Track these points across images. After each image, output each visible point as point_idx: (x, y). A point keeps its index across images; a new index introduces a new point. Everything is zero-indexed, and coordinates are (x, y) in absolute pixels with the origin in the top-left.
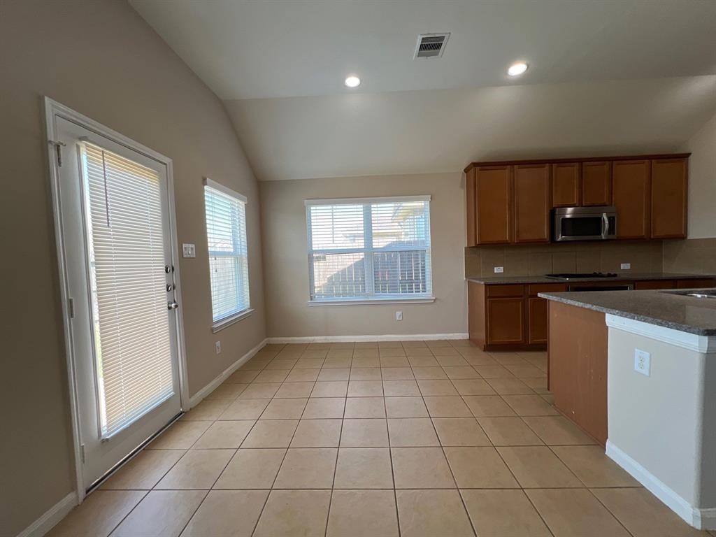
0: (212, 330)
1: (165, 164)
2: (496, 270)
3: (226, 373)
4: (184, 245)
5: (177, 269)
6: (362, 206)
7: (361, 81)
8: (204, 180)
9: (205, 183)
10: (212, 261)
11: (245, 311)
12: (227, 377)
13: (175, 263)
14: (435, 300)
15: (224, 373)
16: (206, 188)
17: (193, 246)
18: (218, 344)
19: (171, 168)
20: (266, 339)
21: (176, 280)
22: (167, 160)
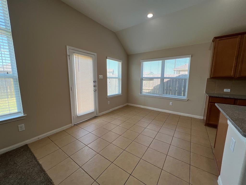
0: (107, 98)
1: (95, 55)
2: (225, 90)
3: (111, 110)
4: (99, 76)
5: (97, 82)
6: (161, 61)
7: (153, 15)
8: (107, 57)
9: (107, 58)
10: (108, 80)
11: (120, 94)
12: (111, 111)
13: (97, 80)
14: (188, 100)
15: (110, 110)
16: (107, 60)
17: (102, 76)
18: (109, 102)
19: (96, 56)
20: (127, 104)
21: (97, 84)
22: (95, 54)
